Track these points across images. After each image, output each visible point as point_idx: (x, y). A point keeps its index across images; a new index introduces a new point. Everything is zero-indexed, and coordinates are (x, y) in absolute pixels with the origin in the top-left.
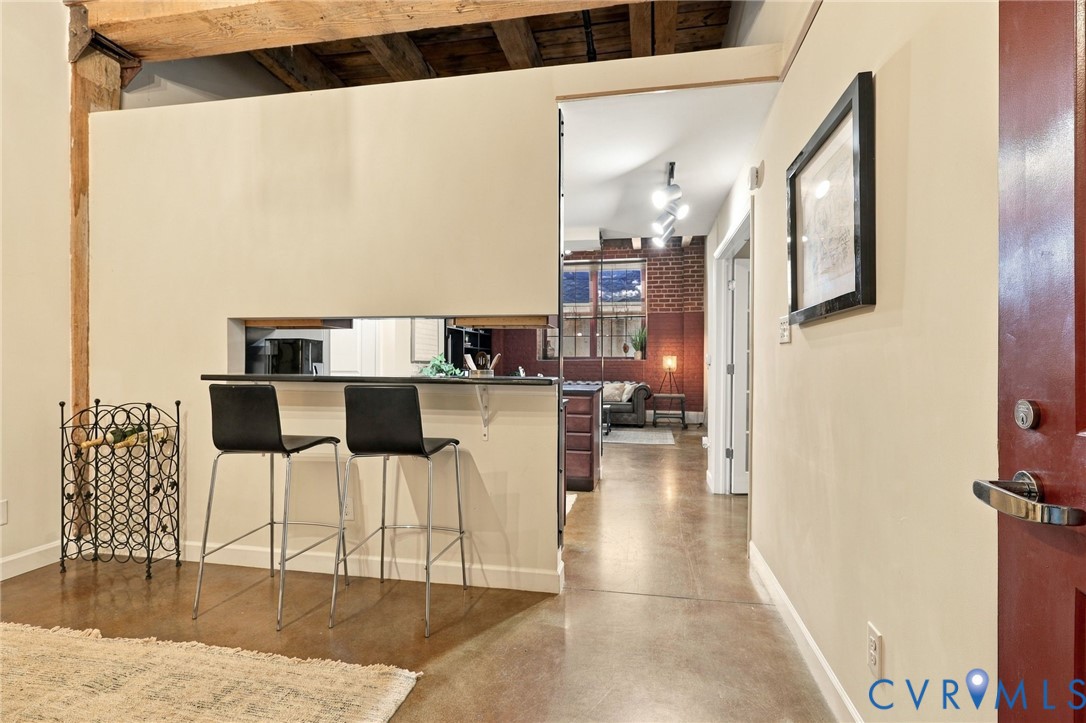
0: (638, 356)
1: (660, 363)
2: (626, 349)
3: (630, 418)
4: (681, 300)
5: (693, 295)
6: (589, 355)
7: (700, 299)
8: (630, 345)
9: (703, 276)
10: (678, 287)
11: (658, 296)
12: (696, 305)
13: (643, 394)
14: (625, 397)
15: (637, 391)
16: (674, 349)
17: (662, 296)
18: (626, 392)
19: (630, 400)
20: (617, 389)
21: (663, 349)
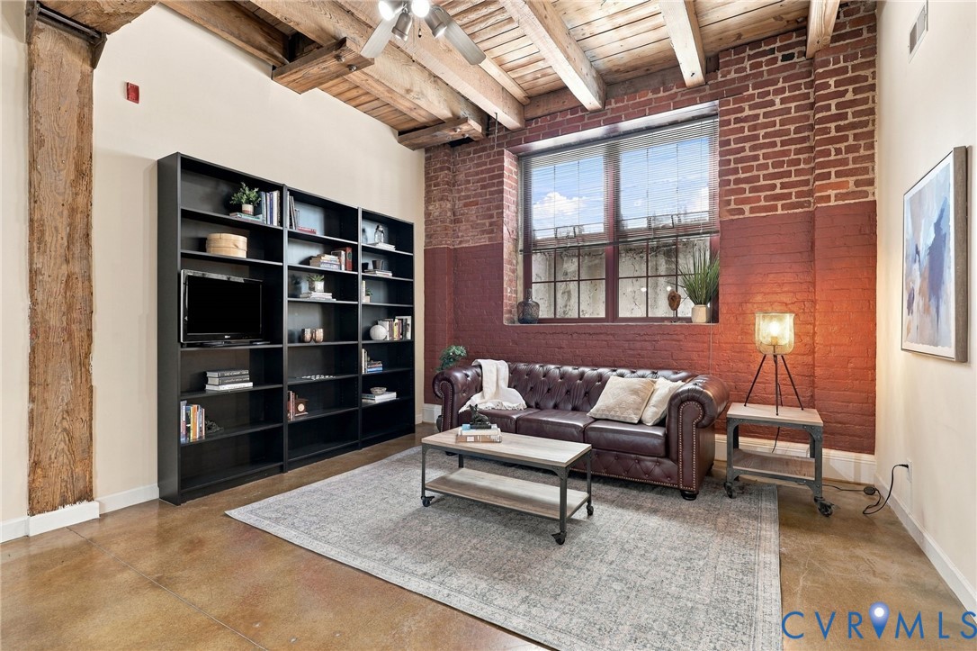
0: (701, 315)
1: (748, 331)
2: (674, 301)
3: (657, 471)
4: (806, 183)
5: (844, 162)
6: (602, 315)
7: (865, 170)
8: (682, 292)
9: (872, 112)
10: (798, 152)
11: (746, 181)
12: (852, 187)
13: (691, 411)
14: (652, 413)
15: (677, 401)
16: (786, 298)
17: (757, 178)
18: (655, 399)
19: (660, 423)
20: (635, 392)
21: (759, 298)
